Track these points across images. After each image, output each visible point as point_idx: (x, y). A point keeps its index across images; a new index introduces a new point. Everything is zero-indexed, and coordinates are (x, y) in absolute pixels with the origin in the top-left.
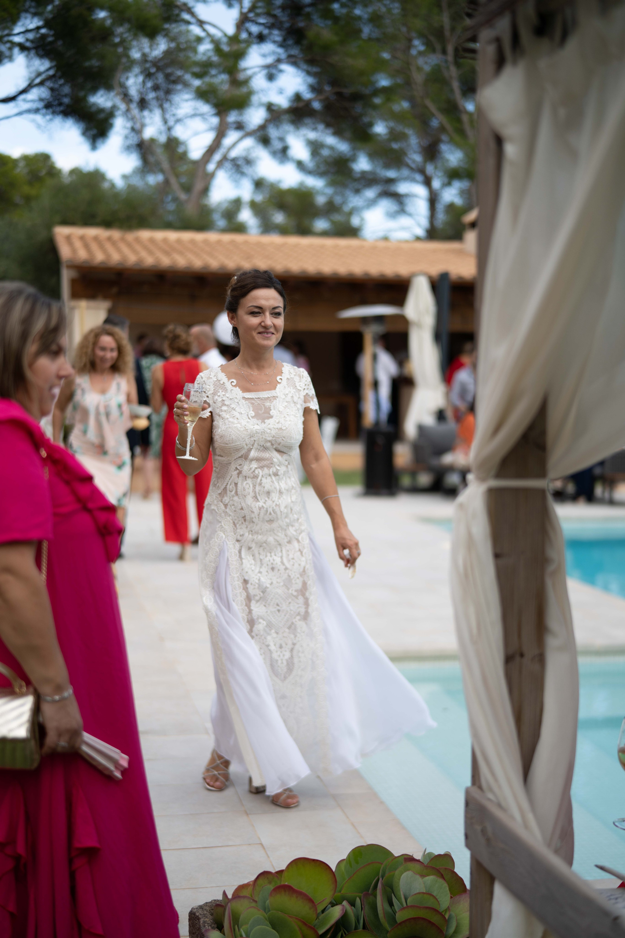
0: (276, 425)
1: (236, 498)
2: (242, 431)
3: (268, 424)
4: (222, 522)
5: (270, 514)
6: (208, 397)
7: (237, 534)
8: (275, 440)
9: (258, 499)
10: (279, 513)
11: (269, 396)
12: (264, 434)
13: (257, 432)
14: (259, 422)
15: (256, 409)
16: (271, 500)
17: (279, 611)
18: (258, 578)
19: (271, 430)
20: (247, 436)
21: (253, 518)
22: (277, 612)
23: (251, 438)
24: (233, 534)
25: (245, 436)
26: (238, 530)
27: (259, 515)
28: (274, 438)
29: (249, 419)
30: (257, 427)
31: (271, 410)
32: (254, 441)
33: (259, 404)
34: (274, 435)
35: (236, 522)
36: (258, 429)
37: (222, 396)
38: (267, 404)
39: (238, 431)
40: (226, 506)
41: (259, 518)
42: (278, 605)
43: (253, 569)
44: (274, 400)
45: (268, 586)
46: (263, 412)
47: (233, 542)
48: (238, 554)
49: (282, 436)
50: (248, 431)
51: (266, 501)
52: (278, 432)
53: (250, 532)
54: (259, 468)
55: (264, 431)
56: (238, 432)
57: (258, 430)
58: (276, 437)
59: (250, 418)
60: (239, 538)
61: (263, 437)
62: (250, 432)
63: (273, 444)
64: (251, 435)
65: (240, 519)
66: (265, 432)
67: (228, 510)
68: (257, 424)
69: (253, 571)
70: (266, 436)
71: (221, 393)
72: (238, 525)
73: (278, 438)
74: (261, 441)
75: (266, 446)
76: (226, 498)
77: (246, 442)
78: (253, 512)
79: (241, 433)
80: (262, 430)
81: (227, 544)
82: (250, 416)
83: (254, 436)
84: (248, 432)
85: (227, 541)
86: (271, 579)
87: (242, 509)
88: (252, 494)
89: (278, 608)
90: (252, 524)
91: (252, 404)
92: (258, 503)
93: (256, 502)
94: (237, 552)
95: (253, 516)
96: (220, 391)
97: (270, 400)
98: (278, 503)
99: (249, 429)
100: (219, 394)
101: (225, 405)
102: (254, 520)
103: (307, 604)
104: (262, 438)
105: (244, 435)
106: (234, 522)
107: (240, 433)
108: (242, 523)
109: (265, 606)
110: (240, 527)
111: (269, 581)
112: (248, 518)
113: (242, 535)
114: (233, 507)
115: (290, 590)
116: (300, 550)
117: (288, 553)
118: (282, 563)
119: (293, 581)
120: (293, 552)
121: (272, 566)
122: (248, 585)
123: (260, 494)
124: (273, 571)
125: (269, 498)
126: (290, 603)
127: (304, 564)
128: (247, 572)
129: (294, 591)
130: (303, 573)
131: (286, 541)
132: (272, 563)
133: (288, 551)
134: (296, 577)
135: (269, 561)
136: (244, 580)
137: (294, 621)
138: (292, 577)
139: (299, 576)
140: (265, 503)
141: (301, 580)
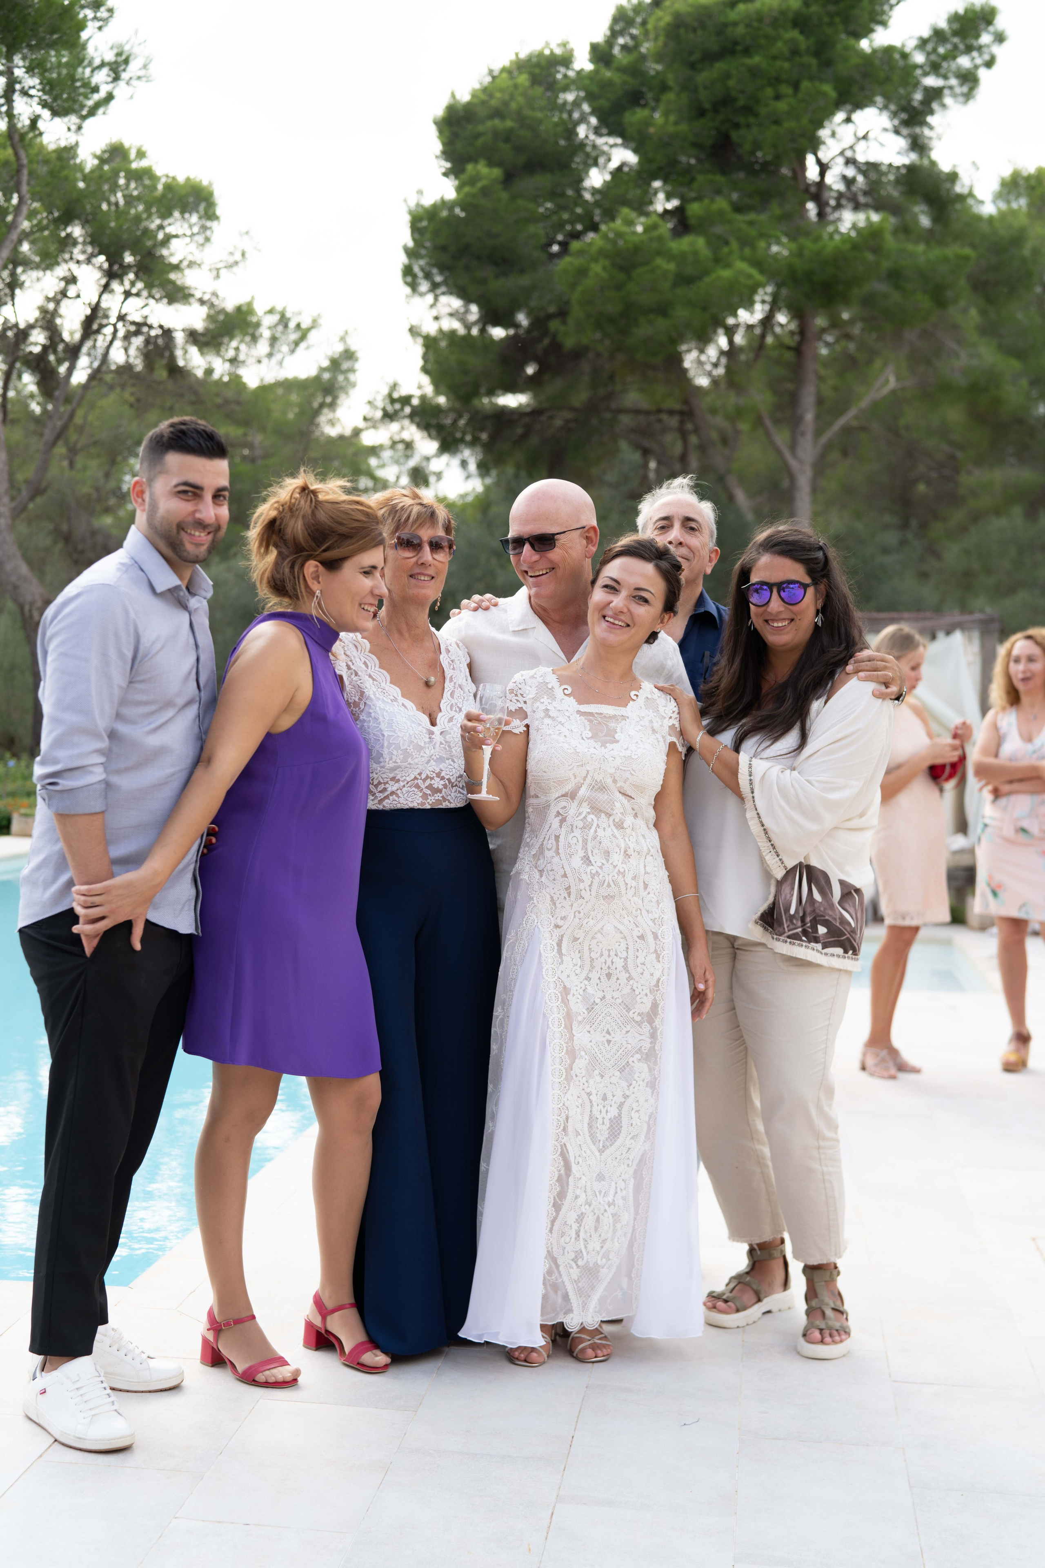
0: (624, 752)
1: (556, 860)
3: (611, 750)
4: (535, 898)
5: (609, 885)
6: (525, 702)
7: (555, 916)
8: (619, 774)
9: (590, 861)
10: (622, 884)
11: (617, 714)
12: (603, 762)
15: (595, 728)
16: (612, 864)
17: (609, 1042)
18: (583, 988)
19: (614, 758)
21: (581, 890)
22: (606, 1043)
23: (582, 765)
24: (551, 917)
25: (574, 761)
26: (558, 910)
27: (590, 886)
30: (593, 751)
32: (586, 772)
33: (600, 723)
34: (619, 765)
35: (555, 898)
36: (595, 754)
37: (546, 703)
38: (612, 725)
40: (541, 872)
41: (590, 891)
42: (608, 1033)
43: (577, 972)
45: (598, 1001)
46: (604, 734)
47: (549, 929)
48: (556, 948)
49: (631, 769)
51: (603, 864)
52: (625, 762)
53: (577, 914)
54: (593, 814)
55: (603, 758)
57: (594, 756)
58: (621, 769)
59: (585, 738)
60: (560, 923)
61: (602, 767)
63: (617, 781)
64: (583, 762)
65: (561, 892)
66: (606, 760)
67: (544, 879)
68: (595, 748)
69: (577, 975)
70: (605, 767)
71: (545, 700)
72: (557, 903)
73: (624, 771)
74: (598, 774)
75: (604, 782)
76: (542, 861)
77: (575, 772)
78: (581, 881)
80: (601, 757)
81: (539, 931)
83: (588, 764)
84: (578, 756)
85: (540, 926)
86: (603, 991)
87: (565, 876)
88: (581, 853)
89: (609, 1038)
90: (580, 901)
91: (590, 720)
92: (591, 867)
93: (588, 865)
94: (555, 945)
95: (582, 886)
96: (546, 697)
97: (617, 720)
98: (622, 870)
99: (581, 753)
100: (542, 700)
101: (550, 717)
102: (583, 893)
103: (653, 1036)
104: (600, 768)
105: (572, 759)
106: (552, 897)
108: (565, 898)
109: (589, 1032)
110: (560, 905)
111: (600, 994)
112: (573, 890)
113: (564, 918)
114: (551, 873)
115: (631, 1012)
116: (656, 951)
117: (637, 953)
118: (625, 969)
119: (638, 998)
120: (644, 954)
121: (607, 972)
122: (570, 997)
123: (594, 854)
124: (609, 979)
125: (608, 861)
126: (627, 1032)
127: (657, 974)
128: (568, 976)
129: (636, 1013)
130: (655, 989)
131: (636, 933)
132: (609, 968)
133: (638, 950)
134: (644, 993)
135: (605, 963)
136: (565, 987)
137: (631, 1060)
138: (637, 993)
139: (648, 992)
140: (601, 868)
141: (651, 997)
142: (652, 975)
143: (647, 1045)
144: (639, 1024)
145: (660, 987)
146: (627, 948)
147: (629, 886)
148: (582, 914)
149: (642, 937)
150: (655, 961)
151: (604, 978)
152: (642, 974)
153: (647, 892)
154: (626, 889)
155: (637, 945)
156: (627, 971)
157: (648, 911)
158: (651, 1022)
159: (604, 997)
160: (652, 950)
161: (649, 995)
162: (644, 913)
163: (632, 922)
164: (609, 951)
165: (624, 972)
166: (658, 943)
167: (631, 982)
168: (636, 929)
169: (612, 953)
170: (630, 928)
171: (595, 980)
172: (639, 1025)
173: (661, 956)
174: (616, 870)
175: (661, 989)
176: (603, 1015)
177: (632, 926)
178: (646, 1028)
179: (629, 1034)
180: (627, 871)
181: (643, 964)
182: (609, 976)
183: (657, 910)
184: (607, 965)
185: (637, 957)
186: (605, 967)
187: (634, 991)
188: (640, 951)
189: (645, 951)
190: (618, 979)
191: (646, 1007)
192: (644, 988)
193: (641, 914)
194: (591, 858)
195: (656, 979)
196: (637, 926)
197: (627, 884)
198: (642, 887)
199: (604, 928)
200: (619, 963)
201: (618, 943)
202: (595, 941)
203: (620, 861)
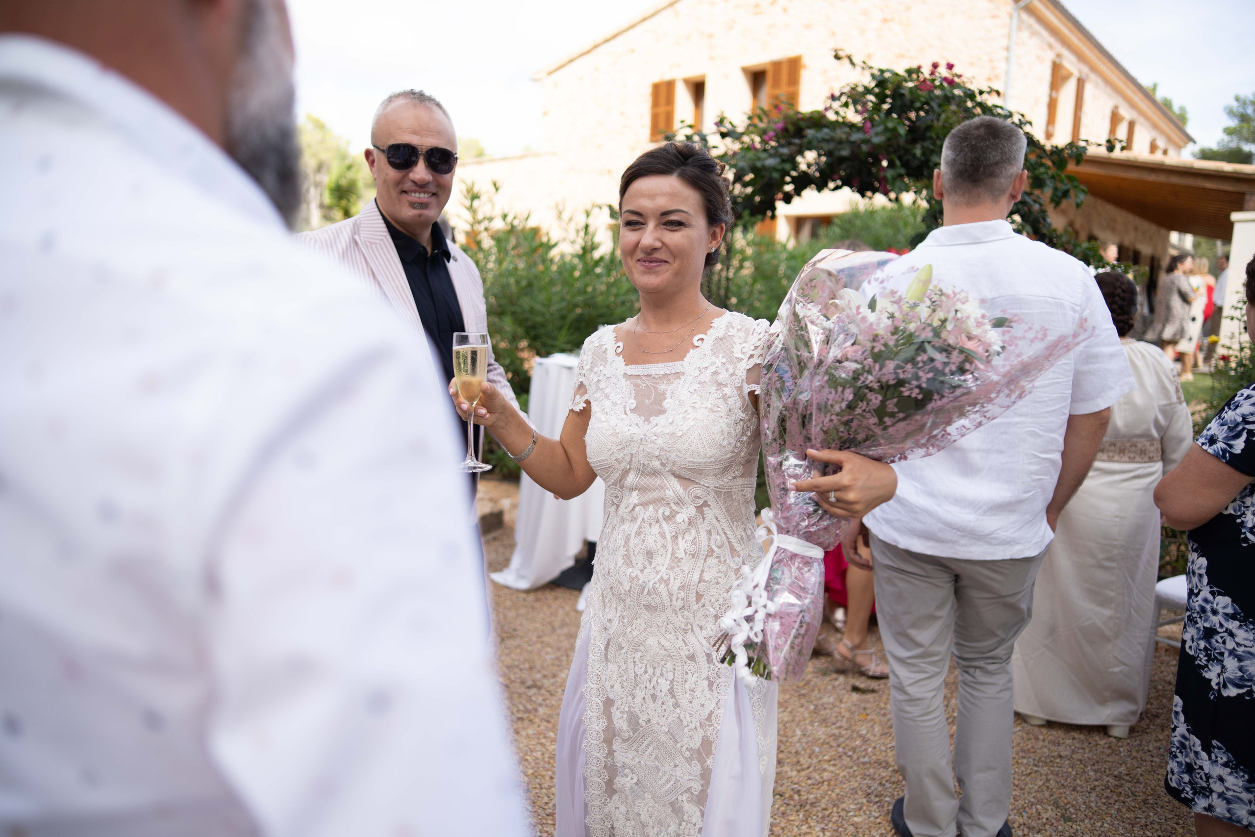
0: (670, 427)
3: (655, 425)
5: (649, 594)
8: (665, 455)
10: (665, 596)
11: (668, 372)
12: (645, 444)
14: (639, 420)
15: (640, 394)
16: (655, 568)
18: (629, 704)
19: (659, 437)
24: (601, 615)
27: (630, 590)
28: (662, 451)
29: (626, 413)
30: (634, 430)
31: (666, 398)
32: (630, 455)
33: (647, 386)
34: (665, 446)
37: (598, 373)
38: (662, 387)
41: (631, 596)
42: (657, 759)
44: (675, 379)
46: (652, 400)
48: (604, 651)
49: (676, 449)
50: (618, 435)
52: (672, 441)
54: (641, 505)
55: (647, 437)
58: (669, 451)
59: (628, 412)
62: (621, 438)
63: (665, 464)
64: (623, 443)
66: (649, 440)
68: (637, 425)
69: (623, 687)
70: (649, 448)
71: (599, 368)
74: (645, 458)
75: (652, 466)
77: (616, 456)
79: (607, 440)
80: (642, 436)
82: (628, 409)
83: (631, 445)
86: (648, 714)
88: (622, 551)
89: (658, 763)
91: (637, 386)
92: (631, 569)
93: (628, 566)
94: (603, 648)
96: (599, 364)
97: (669, 380)
98: (667, 577)
100: (595, 370)
103: (705, 777)
109: (637, 751)
111: (644, 718)
115: (679, 745)
116: (708, 678)
117: (685, 676)
118: (671, 693)
119: (686, 730)
120: (694, 679)
121: (652, 691)
122: (613, 709)
123: (636, 553)
124: (654, 701)
125: (650, 563)
126: (676, 766)
127: (712, 706)
128: (612, 687)
129: (684, 748)
130: (707, 723)
131: (684, 653)
132: (654, 687)
133: (687, 673)
134: (693, 726)
135: (650, 681)
136: (608, 698)
137: (680, 798)
138: (685, 723)
139: (698, 725)
140: (642, 571)
141: (700, 733)
142: (702, 705)
143: (697, 786)
144: (689, 760)
145: (714, 722)
146: (674, 669)
147: (674, 598)
148: (626, 621)
149: (692, 658)
150: (706, 688)
151: (649, 699)
152: (691, 702)
153: (700, 604)
154: (671, 601)
155: (686, 667)
156: (673, 696)
157: (701, 628)
158: (702, 761)
159: (649, 720)
160: (704, 675)
161: (699, 729)
162: (696, 629)
163: (680, 639)
164: (654, 668)
165: (670, 696)
166: (712, 667)
167: (678, 710)
168: (684, 648)
169: (658, 672)
170: (677, 646)
171: (639, 700)
172: (688, 762)
173: (715, 685)
174: (659, 577)
175: (716, 725)
176: (650, 739)
177: (680, 643)
178: (697, 768)
179: (677, 768)
180: (672, 579)
181: (692, 691)
182: (654, 697)
183: (713, 627)
184: (652, 685)
185: (686, 681)
186: (650, 687)
187: (681, 721)
188: (690, 675)
189: (696, 675)
190: (663, 703)
191: (696, 743)
192: (694, 720)
193: (692, 630)
194: (633, 558)
195: (707, 712)
196: (686, 645)
197: (672, 595)
198: (694, 598)
199: (648, 642)
200: (665, 685)
201: (663, 663)
202: (640, 654)
203: (665, 567)
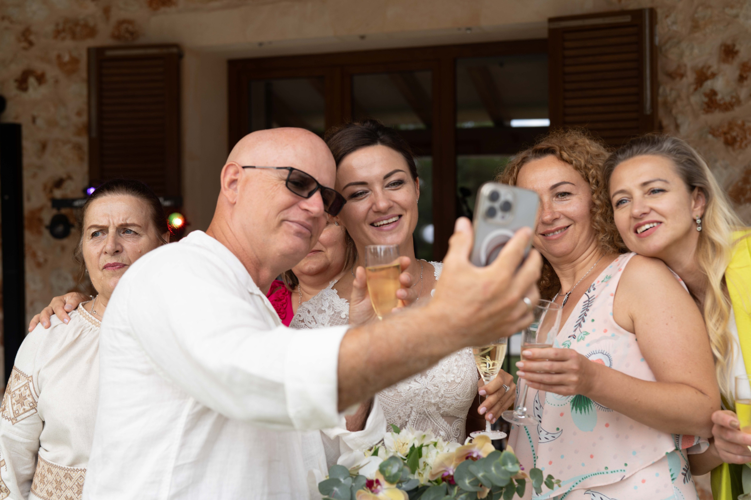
0: (445, 375)
2: (392, 396)
3: (432, 378)
8: (443, 401)
12: (426, 395)
13: (415, 394)
19: (438, 387)
20: (399, 403)
23: (406, 405)
25: (397, 403)
28: (442, 398)
30: (415, 386)
32: (410, 409)
34: (443, 394)
36: (418, 389)
39: (385, 398)
49: (455, 394)
50: (402, 394)
52: (450, 388)
55: (426, 390)
56: (386, 400)
57: (417, 391)
58: (445, 397)
61: (425, 399)
62: (404, 396)
63: (440, 408)
64: (407, 400)
66: (430, 392)
70: (429, 399)
73: (448, 397)
74: (422, 407)
75: (428, 412)
77: (399, 413)
79: (391, 401)
80: (424, 390)
83: (411, 400)
84: (401, 396)
99: (402, 391)
104: (424, 401)
105: (395, 402)
107: (389, 400)
